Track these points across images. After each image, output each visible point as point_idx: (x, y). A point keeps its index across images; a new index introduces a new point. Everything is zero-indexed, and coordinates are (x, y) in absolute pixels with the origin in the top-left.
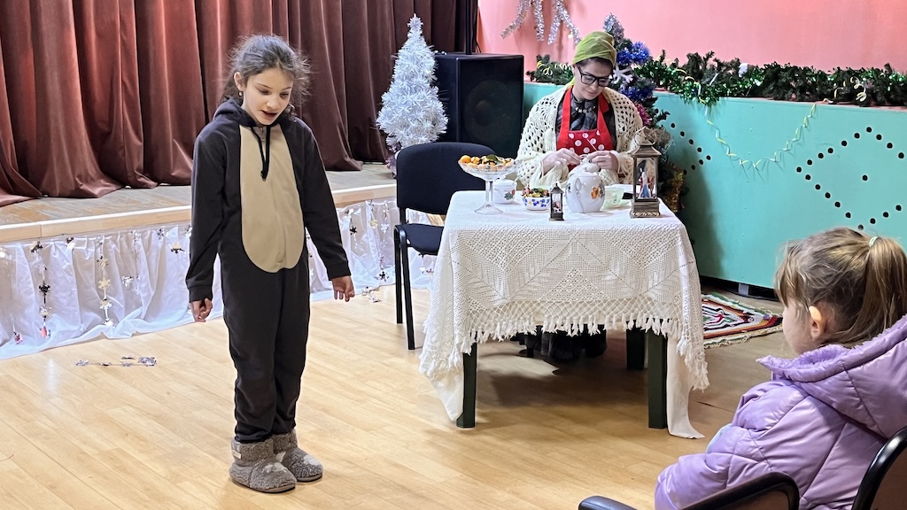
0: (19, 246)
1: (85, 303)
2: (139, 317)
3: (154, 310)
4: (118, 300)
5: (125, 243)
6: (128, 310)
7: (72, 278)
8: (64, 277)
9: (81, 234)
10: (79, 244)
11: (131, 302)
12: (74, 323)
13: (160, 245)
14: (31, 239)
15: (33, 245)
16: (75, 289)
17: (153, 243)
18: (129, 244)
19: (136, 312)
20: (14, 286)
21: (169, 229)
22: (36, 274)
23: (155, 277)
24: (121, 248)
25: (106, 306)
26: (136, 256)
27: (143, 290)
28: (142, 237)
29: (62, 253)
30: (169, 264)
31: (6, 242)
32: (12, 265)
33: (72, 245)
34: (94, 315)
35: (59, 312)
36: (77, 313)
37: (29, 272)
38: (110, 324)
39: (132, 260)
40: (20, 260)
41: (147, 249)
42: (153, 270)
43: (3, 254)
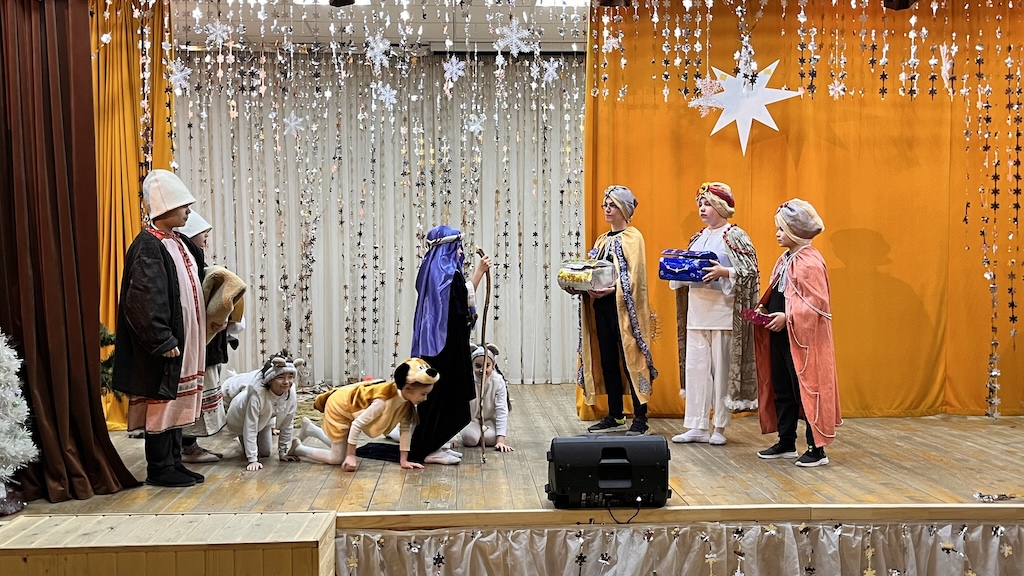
0: (789, 526)
5: (893, 536)
7: (836, 564)
8: (829, 562)
9: (850, 521)
10: (849, 530)
13: (931, 541)
14: (800, 522)
15: (802, 527)
17: (924, 538)
18: (898, 537)
20: (782, 563)
21: (941, 527)
22: (802, 554)
23: (924, 575)
24: (890, 540)
26: (904, 550)
28: (912, 532)
29: (829, 538)
30: (939, 564)
31: (778, 521)
32: (782, 543)
33: (838, 532)
37: (796, 553)
39: (900, 555)
40: (789, 539)
41: (918, 544)
42: (922, 566)
43: (774, 532)
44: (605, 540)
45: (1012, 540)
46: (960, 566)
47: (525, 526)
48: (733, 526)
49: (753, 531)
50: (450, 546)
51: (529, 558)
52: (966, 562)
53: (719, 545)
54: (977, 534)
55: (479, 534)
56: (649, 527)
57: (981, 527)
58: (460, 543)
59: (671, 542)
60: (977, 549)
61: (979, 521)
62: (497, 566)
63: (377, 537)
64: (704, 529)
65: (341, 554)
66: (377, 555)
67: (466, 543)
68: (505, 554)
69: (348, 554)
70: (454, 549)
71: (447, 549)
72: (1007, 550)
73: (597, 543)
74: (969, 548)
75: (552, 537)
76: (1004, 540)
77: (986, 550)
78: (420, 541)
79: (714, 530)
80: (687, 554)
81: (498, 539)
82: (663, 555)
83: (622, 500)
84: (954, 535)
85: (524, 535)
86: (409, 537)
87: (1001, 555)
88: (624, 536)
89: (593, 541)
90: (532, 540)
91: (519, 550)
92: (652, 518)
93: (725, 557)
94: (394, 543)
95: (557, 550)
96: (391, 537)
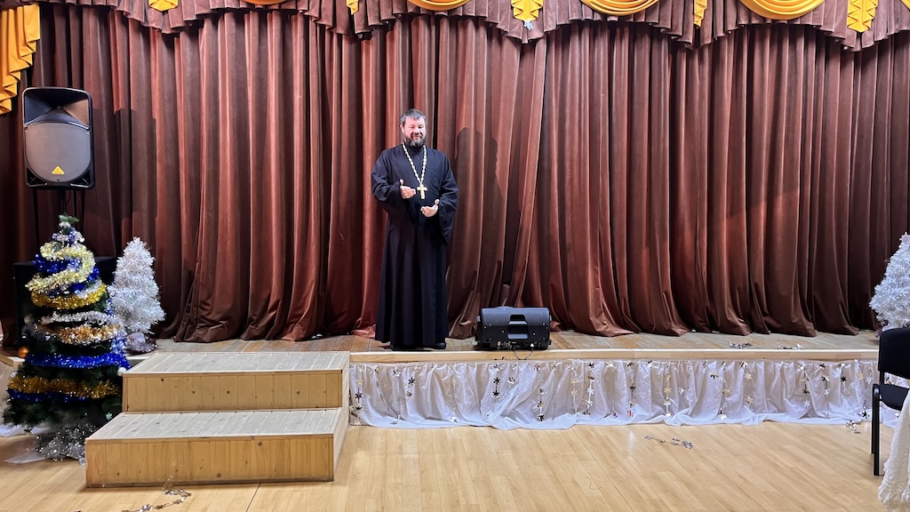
0: (621, 361)
1: (655, 400)
2: (686, 414)
3: (697, 411)
4: (675, 402)
5: (682, 368)
6: (680, 408)
7: (648, 384)
8: (644, 383)
9: (657, 359)
10: (656, 365)
11: (683, 404)
12: (647, 411)
13: (704, 371)
14: (628, 359)
15: (628, 362)
16: (650, 391)
17: (700, 369)
18: (685, 368)
19: (686, 410)
20: (616, 384)
21: (710, 363)
22: (629, 379)
23: (699, 391)
24: (680, 370)
25: (667, 404)
26: (688, 376)
27: (691, 398)
28: (693, 365)
29: (645, 369)
30: (709, 384)
31: (614, 359)
32: (616, 371)
33: (650, 365)
34: (659, 408)
35: (639, 403)
36: (650, 406)
37: (624, 377)
38: (669, 415)
39: (686, 379)
40: (621, 370)
41: (696, 373)
42: (698, 386)
43: (611, 365)
44: (512, 371)
45: (751, 371)
46: (721, 386)
47: (464, 361)
48: (588, 362)
49: (599, 365)
50: (418, 373)
51: (466, 380)
52: (724, 384)
53: (579, 372)
54: (731, 367)
55: (436, 366)
56: (537, 362)
57: (734, 363)
58: (425, 371)
59: (551, 370)
60: (730, 376)
61: (733, 359)
62: (447, 384)
63: (374, 367)
64: (570, 363)
65: (353, 377)
66: (374, 379)
67: (428, 371)
68: (451, 378)
69: (357, 377)
70: (421, 374)
71: (416, 374)
72: (749, 376)
73: (506, 372)
74: (727, 375)
75: (480, 367)
76: (746, 371)
77: (736, 377)
78: (400, 369)
79: (576, 364)
80: (560, 378)
81: (447, 368)
82: (545, 378)
83: (522, 346)
84: (718, 368)
85: (463, 366)
86: (394, 368)
87: (745, 379)
88: (523, 367)
89: (504, 370)
90: (468, 369)
91: (460, 375)
92: (540, 357)
93: (582, 380)
94: (385, 370)
95: (482, 375)
96: (383, 367)
